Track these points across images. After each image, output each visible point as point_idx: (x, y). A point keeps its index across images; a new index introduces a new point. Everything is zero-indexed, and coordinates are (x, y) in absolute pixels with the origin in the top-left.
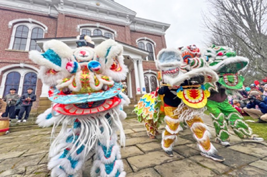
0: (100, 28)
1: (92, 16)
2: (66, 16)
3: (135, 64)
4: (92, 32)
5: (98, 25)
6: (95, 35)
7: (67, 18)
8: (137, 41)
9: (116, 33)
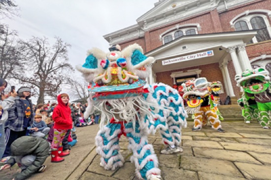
0: (180, 28)
1: (171, 20)
2: (150, 32)
3: (233, 54)
4: (173, 36)
5: (177, 26)
6: (176, 38)
7: (151, 33)
8: (231, 23)
9: (198, 26)
